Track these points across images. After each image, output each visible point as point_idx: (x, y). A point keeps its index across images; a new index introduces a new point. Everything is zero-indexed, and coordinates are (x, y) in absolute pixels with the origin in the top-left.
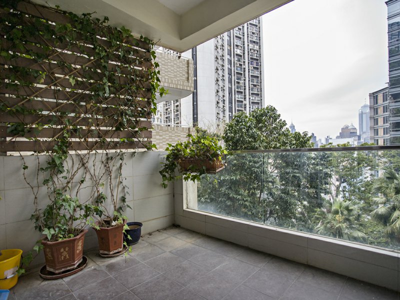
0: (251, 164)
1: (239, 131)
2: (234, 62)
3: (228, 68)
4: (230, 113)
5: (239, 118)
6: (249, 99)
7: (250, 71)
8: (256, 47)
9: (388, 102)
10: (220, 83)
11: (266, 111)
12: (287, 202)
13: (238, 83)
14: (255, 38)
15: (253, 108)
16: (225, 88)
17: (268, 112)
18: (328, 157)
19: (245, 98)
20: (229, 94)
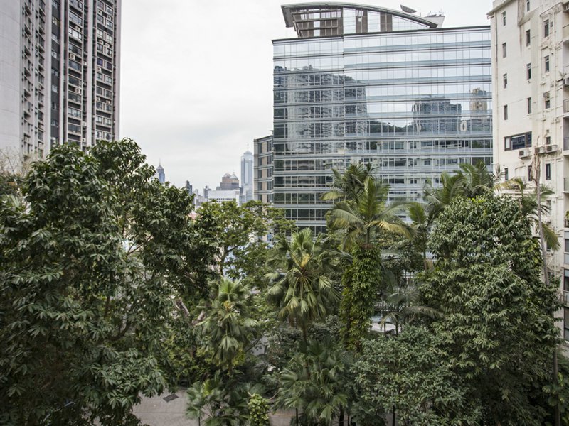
0: (88, 246)
1: (62, 181)
2: (65, 51)
3: (53, 58)
4: (54, 139)
5: (65, 154)
6: (93, 119)
7: (96, 75)
8: (109, 39)
9: (271, 152)
10: (34, 80)
11: (121, 148)
12: (157, 303)
13: (72, 88)
14: (108, 23)
15: (98, 136)
16: (43, 92)
17: (125, 150)
18: (216, 224)
19: (84, 118)
20: (53, 103)
